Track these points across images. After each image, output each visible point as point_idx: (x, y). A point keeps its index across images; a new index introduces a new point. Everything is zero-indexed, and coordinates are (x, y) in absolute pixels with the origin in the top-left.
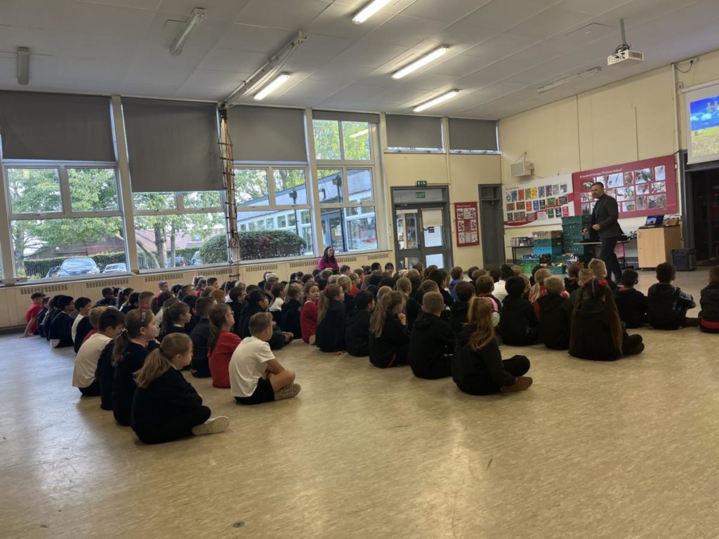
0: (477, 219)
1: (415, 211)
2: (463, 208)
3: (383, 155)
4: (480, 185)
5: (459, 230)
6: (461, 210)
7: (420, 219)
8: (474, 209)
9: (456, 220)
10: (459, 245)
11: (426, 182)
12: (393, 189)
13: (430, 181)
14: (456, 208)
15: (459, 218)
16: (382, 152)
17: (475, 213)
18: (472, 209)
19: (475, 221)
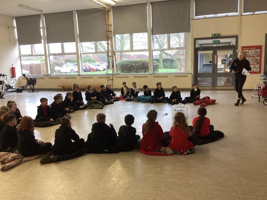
0: (261, 57)
1: (212, 52)
2: (249, 49)
3: (191, 21)
6: (247, 51)
7: (216, 56)
8: (259, 50)
11: (218, 34)
12: (195, 40)
13: (223, 34)
14: (242, 50)
16: (190, 19)
18: (256, 50)
19: (259, 58)
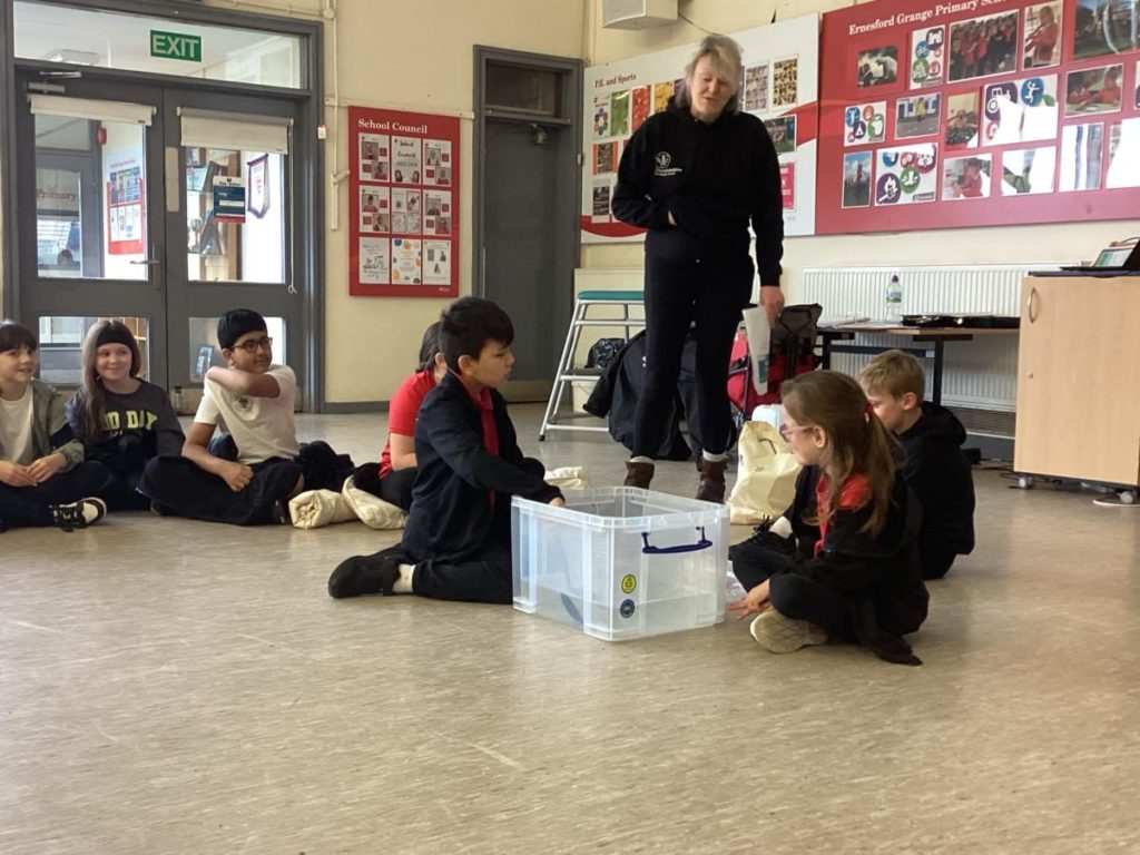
0: (455, 191)
1: (143, 115)
2: (390, 133)
4: (479, 51)
5: (364, 228)
6: (383, 141)
8: (446, 147)
9: (354, 182)
10: (357, 289)
14: (354, 130)
15: (363, 176)
17: (447, 165)
19: (446, 197)
